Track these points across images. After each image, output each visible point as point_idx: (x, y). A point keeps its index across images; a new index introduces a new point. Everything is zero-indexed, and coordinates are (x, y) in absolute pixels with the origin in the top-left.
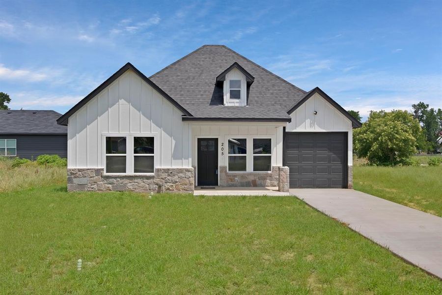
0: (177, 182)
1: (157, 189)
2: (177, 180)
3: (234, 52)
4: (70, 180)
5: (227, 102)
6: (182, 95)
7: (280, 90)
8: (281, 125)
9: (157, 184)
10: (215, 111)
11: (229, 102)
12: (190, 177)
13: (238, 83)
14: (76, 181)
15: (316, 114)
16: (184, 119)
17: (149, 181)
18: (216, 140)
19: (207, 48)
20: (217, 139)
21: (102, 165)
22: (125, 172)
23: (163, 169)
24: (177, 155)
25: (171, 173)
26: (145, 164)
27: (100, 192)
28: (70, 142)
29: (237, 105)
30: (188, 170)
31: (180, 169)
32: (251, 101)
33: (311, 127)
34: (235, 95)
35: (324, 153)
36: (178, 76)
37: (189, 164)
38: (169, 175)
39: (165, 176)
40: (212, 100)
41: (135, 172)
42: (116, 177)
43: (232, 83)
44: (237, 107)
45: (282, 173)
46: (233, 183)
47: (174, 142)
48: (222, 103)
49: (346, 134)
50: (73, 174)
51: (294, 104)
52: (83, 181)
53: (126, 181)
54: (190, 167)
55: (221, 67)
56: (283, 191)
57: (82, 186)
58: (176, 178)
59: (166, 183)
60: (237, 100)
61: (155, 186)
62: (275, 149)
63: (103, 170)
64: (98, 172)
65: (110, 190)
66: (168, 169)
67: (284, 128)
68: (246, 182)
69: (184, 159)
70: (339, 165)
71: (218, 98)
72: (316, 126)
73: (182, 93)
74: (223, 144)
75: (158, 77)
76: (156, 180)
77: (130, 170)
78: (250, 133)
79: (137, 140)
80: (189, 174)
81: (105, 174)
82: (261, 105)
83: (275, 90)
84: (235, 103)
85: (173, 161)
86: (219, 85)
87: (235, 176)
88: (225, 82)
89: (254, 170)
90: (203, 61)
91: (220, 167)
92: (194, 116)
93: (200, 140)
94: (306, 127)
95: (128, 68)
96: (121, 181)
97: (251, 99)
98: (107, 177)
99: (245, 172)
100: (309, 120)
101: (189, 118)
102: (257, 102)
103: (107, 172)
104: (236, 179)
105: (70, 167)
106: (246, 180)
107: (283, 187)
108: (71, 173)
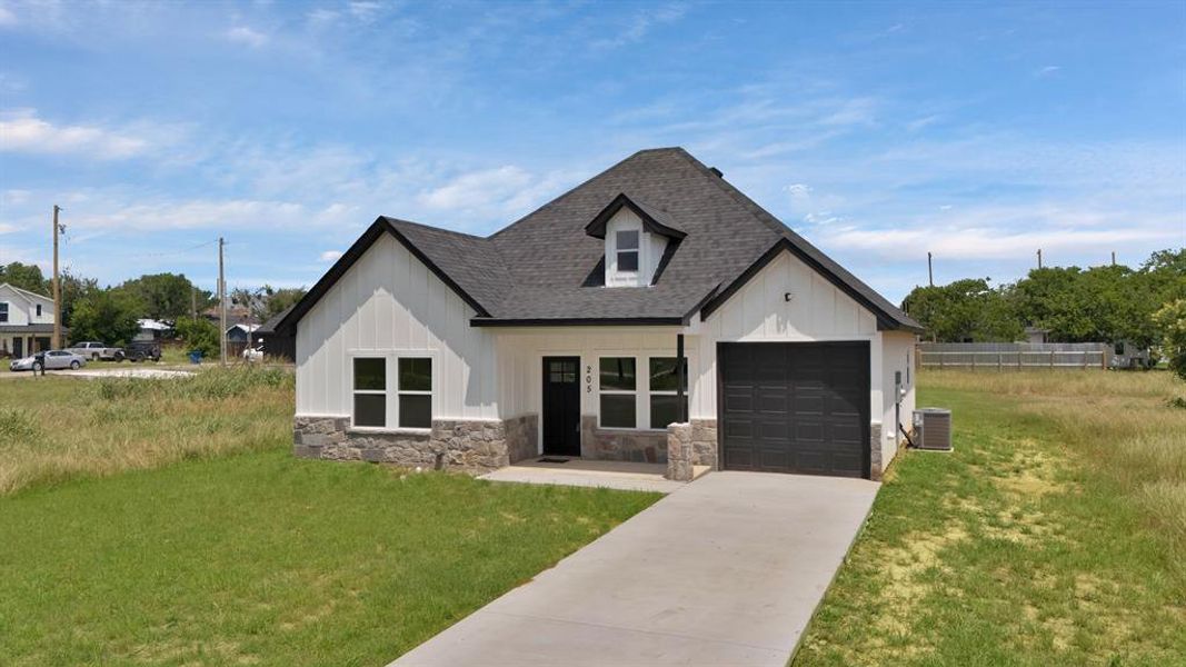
0: (467, 449)
1: (434, 461)
2: (469, 445)
4: (297, 437)
5: (612, 279)
9: (435, 452)
11: (617, 279)
12: (491, 440)
13: (632, 237)
14: (306, 440)
15: (786, 296)
16: (474, 323)
17: (421, 444)
18: (576, 361)
20: (578, 358)
21: (347, 411)
22: (383, 424)
23: (445, 422)
24: (473, 399)
25: (459, 429)
26: (417, 411)
27: (341, 462)
29: (634, 284)
30: (488, 426)
31: (475, 423)
32: (670, 277)
33: (779, 330)
34: (628, 262)
35: (813, 391)
36: (552, 225)
37: (493, 413)
38: (455, 435)
39: (448, 436)
41: (402, 424)
42: (367, 435)
43: (620, 235)
45: (672, 438)
46: (607, 452)
47: (466, 370)
48: (602, 282)
50: (303, 427)
52: (317, 440)
53: (383, 443)
54: (495, 421)
56: (675, 479)
57: (315, 449)
58: (466, 440)
59: (449, 449)
60: (631, 275)
61: (431, 455)
62: (697, 386)
63: (348, 420)
64: (339, 423)
65: (359, 459)
66: (454, 423)
67: (681, 338)
68: (634, 452)
69: (485, 404)
70: (850, 420)
74: (589, 368)
76: (433, 443)
77: (392, 424)
78: (646, 346)
79: (405, 364)
80: (489, 433)
81: (353, 428)
82: (684, 280)
83: (734, 244)
84: (629, 280)
85: (465, 407)
87: (612, 437)
89: (653, 426)
91: (584, 417)
92: (496, 316)
93: (547, 361)
94: (768, 331)
95: (382, 227)
96: (375, 443)
97: (669, 268)
98: (354, 435)
99: (632, 429)
100: (775, 316)
101: (483, 320)
102: (678, 275)
103: (358, 423)
104: (613, 443)
105: (299, 414)
106: (634, 448)
107: (675, 470)
108: (299, 424)
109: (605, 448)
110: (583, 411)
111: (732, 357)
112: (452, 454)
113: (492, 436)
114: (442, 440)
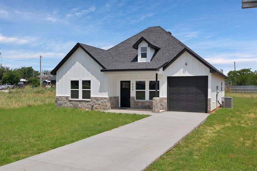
1: (91, 107)
2: (100, 104)
4: (56, 101)
5: (139, 60)
8: (155, 73)
11: (141, 60)
12: (106, 102)
14: (58, 102)
15: (186, 64)
16: (102, 71)
17: (87, 103)
18: (129, 82)
21: (69, 94)
22: (78, 98)
23: (94, 97)
24: (101, 91)
25: (97, 99)
26: (87, 95)
27: (67, 108)
28: (57, 83)
29: (145, 61)
30: (105, 98)
31: (102, 98)
32: (155, 59)
33: (183, 73)
34: (144, 55)
35: (193, 90)
36: (125, 46)
37: (106, 95)
38: (96, 101)
40: (134, 60)
41: (83, 98)
42: (74, 101)
43: (142, 48)
44: (143, 63)
45: (154, 101)
46: (137, 106)
47: (100, 83)
48: (137, 61)
50: (57, 99)
52: (61, 102)
53: (78, 103)
54: (107, 97)
57: (61, 105)
58: (99, 102)
59: (95, 104)
60: (145, 59)
61: (90, 106)
62: (162, 87)
63: (69, 97)
64: (67, 98)
65: (72, 107)
66: (96, 98)
67: (157, 74)
68: (145, 106)
69: (104, 92)
72: (187, 72)
74: (133, 84)
76: (91, 103)
77: (80, 98)
78: (147, 78)
80: (105, 100)
81: (70, 99)
83: (173, 51)
85: (99, 93)
87: (139, 102)
88: (138, 49)
89: (149, 100)
91: (131, 97)
92: (107, 68)
93: (122, 82)
94: (181, 73)
95: (78, 46)
96: (76, 103)
97: (155, 57)
98: (70, 101)
99: (144, 100)
100: (182, 69)
101: (104, 70)
102: (157, 59)
103: (71, 98)
104: (139, 104)
105: (57, 95)
106: (145, 105)
107: (155, 110)
108: (57, 98)
109: (137, 105)
110: (131, 95)
111: (171, 81)
112: (96, 106)
113: (106, 101)
114: (93, 102)
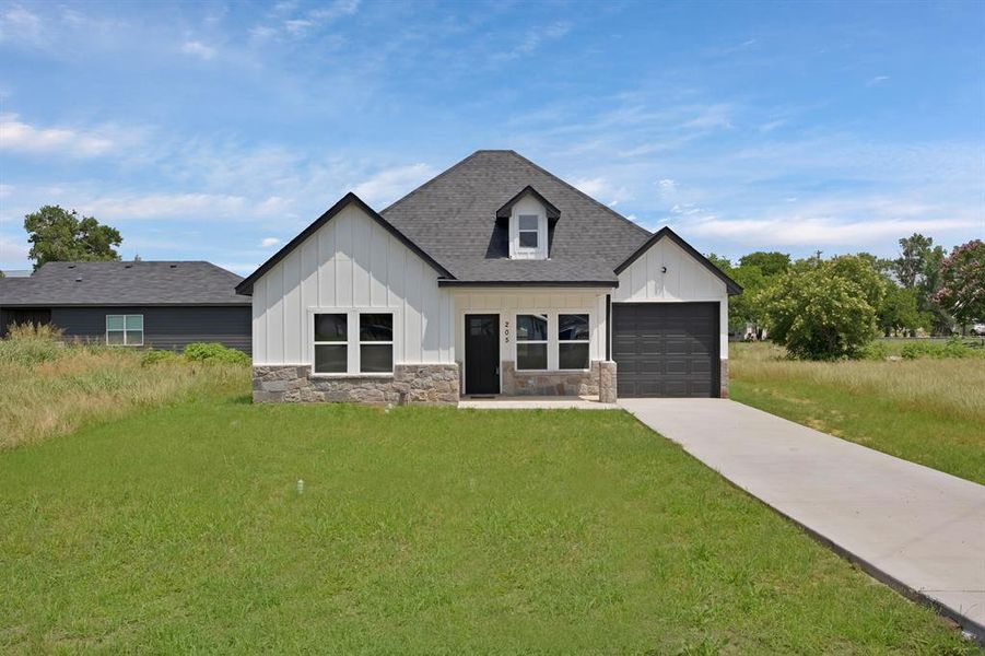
0: (430, 387)
1: (398, 398)
2: (431, 385)
3: (531, 163)
4: (257, 385)
5: (515, 253)
6: (438, 241)
7: (607, 230)
8: (603, 292)
9: (398, 391)
10: (493, 269)
11: (519, 253)
12: (452, 379)
13: (533, 221)
14: (266, 386)
15: (664, 269)
16: (441, 284)
17: (385, 385)
18: (497, 317)
19: (483, 157)
20: (498, 315)
21: (307, 360)
22: (346, 371)
23: (408, 366)
24: (429, 344)
25: (421, 372)
26: (378, 358)
27: (305, 404)
28: (256, 323)
29: (532, 257)
30: (448, 368)
31: (437, 366)
32: (556, 250)
33: (656, 294)
34: (529, 240)
35: (679, 338)
36: (432, 207)
37: (450, 356)
38: (417, 376)
39: (410, 378)
40: (489, 250)
41: (362, 370)
42: (330, 380)
43: (523, 219)
44: (533, 261)
45: (605, 372)
46: (525, 389)
47: (425, 321)
48: (506, 254)
49: (717, 305)
50: (263, 374)
51: (629, 254)
52: (279, 386)
53: (348, 386)
54: (452, 363)
55: (506, 191)
56: (607, 402)
57: (276, 394)
58: (428, 381)
59: (412, 388)
60: (532, 250)
61: (394, 394)
63: (310, 367)
64: (302, 371)
65: (322, 401)
66: (417, 367)
67: (608, 297)
68: (547, 388)
69: (442, 349)
70: (704, 358)
71: (499, 246)
72: (665, 292)
73: (439, 237)
74: (507, 323)
75: (399, 210)
76: (396, 384)
77: (354, 368)
78: (551, 306)
79: (364, 318)
80: (450, 374)
81: (313, 374)
82: (573, 256)
83: (598, 230)
84: (529, 254)
85: (424, 353)
86: (502, 224)
87: (529, 377)
88: (511, 219)
89: (560, 368)
90: (476, 180)
91: (504, 363)
93: (470, 318)
94: (648, 294)
95: (350, 202)
96: (339, 386)
97: (555, 246)
98: (317, 380)
99: (545, 370)
100: (653, 283)
102: (565, 251)
103: (317, 371)
104: (530, 382)
105: (257, 363)
106: (548, 385)
107: (607, 395)
108: (259, 373)
109: (523, 386)
110: (503, 358)
111: (623, 316)
112: (415, 393)
114: (405, 381)
